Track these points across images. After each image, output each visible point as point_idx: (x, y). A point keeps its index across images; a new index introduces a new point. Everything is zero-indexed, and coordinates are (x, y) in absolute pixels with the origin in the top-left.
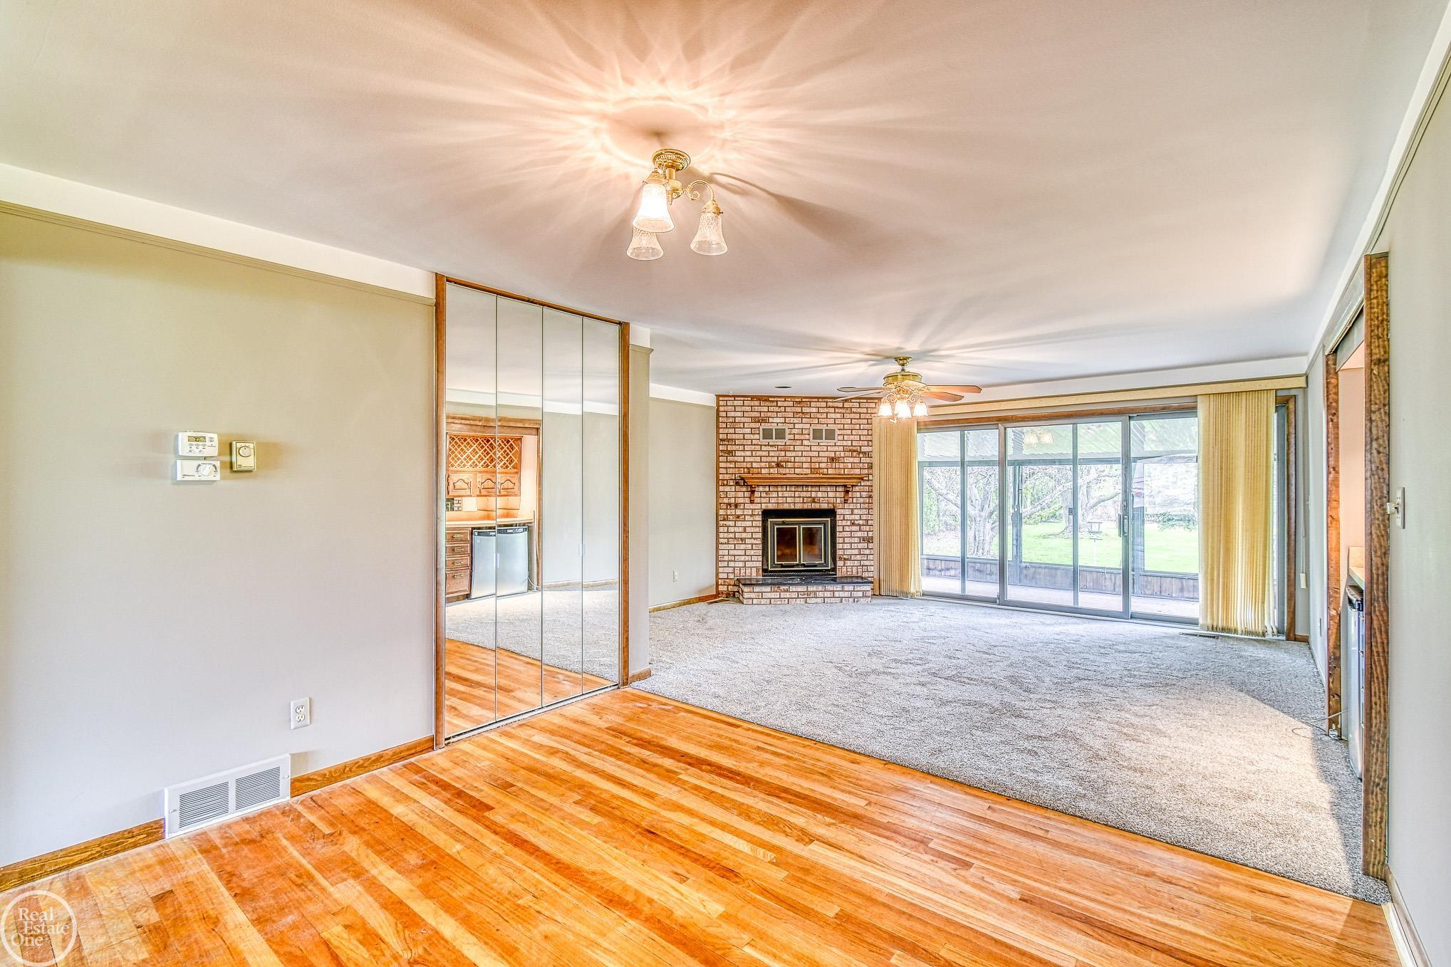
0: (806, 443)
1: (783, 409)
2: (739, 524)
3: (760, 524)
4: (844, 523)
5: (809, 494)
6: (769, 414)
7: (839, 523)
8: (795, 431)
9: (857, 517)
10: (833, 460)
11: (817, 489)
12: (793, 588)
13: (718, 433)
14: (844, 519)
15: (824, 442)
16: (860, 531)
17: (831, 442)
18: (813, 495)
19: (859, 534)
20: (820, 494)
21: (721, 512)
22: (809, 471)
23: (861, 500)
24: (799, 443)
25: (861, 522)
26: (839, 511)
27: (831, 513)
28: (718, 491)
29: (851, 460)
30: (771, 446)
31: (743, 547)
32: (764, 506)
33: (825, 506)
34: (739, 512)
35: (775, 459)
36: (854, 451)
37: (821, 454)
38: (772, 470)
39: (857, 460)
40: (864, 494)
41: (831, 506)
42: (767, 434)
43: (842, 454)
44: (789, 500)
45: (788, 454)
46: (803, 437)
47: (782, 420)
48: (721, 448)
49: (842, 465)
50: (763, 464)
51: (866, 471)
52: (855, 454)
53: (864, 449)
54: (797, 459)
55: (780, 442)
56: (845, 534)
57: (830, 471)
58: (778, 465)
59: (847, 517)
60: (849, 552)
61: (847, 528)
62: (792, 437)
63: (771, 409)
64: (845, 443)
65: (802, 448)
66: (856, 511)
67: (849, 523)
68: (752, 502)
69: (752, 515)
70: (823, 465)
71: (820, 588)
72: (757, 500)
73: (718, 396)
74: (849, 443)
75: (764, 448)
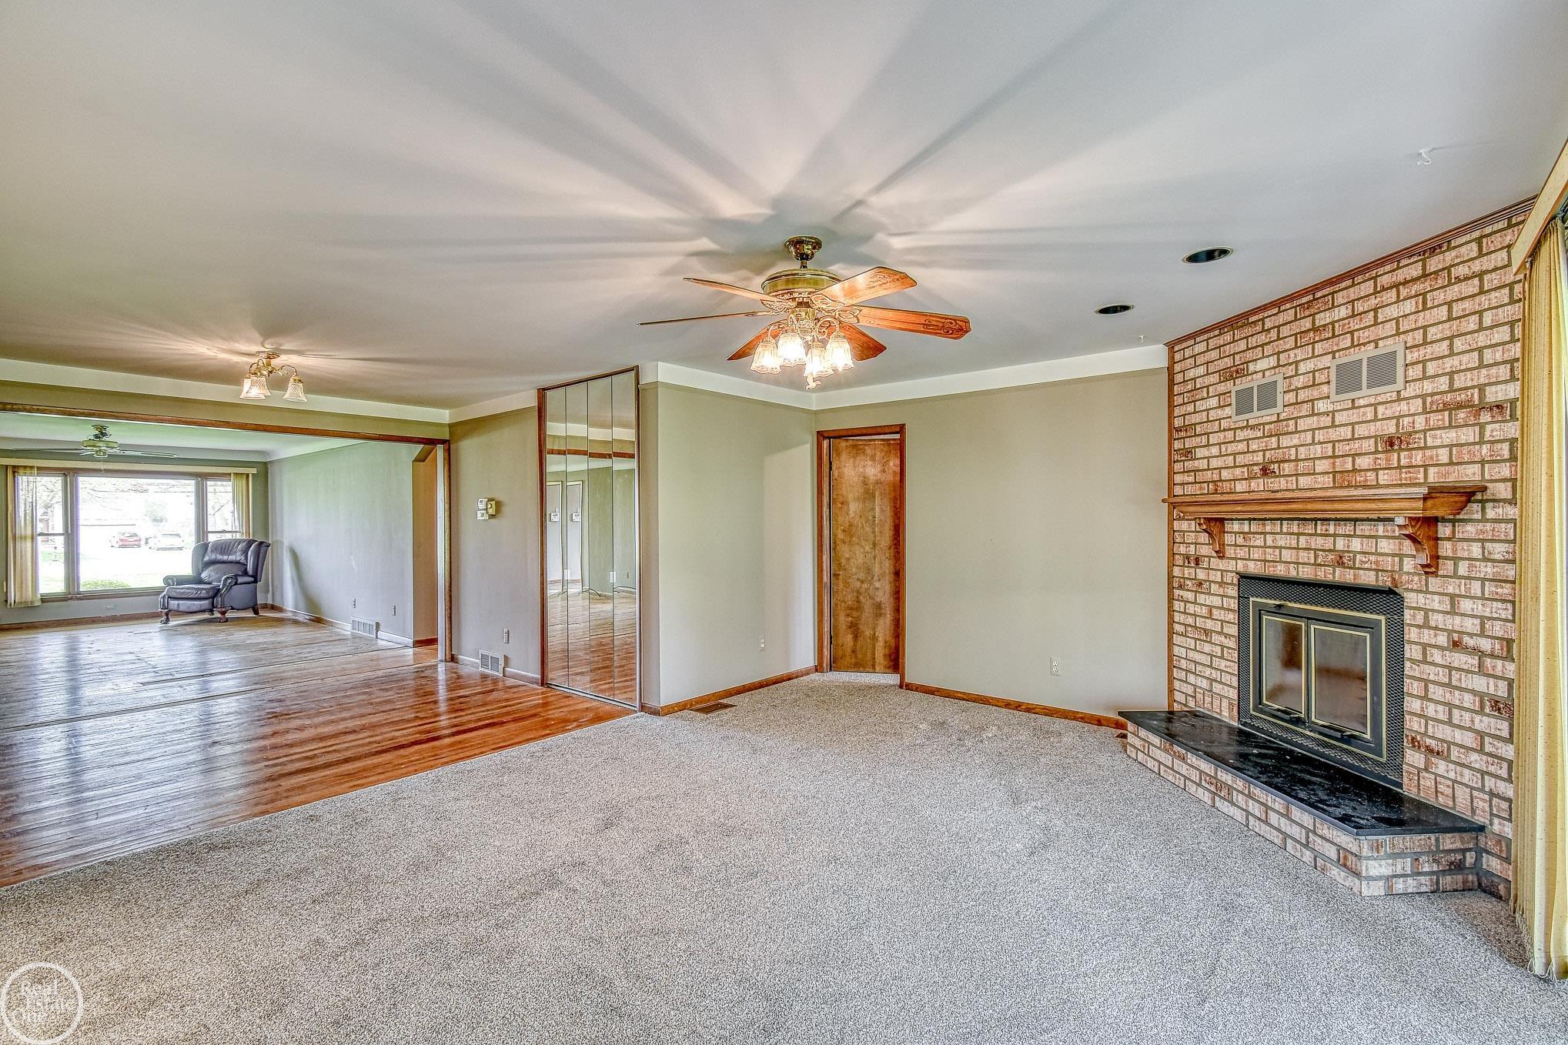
0: (1321, 406)
1: (1273, 334)
2: (1201, 598)
3: (1234, 604)
4: (1427, 636)
5: (1329, 545)
6: (1249, 355)
7: (1411, 634)
8: (1299, 381)
9: (1472, 625)
10: (1390, 443)
11: (1348, 528)
12: (1192, 758)
13: (1171, 417)
14: (1426, 625)
15: (1365, 395)
16: (1481, 671)
17: (1387, 392)
18: (1340, 544)
19: (1479, 683)
20: (1356, 545)
21: (1177, 571)
22: (1328, 480)
23: (1488, 570)
24: (1305, 409)
25: (1486, 645)
26: (1411, 598)
27: (1388, 597)
28: (1172, 531)
29: (1450, 436)
30: (1252, 428)
31: (1207, 648)
32: (1240, 566)
33: (1368, 579)
34: (1201, 575)
35: (1259, 458)
36: (1460, 406)
37: (1361, 430)
38: (1253, 484)
39: (1469, 435)
40: (1499, 550)
41: (1385, 581)
42: (1244, 403)
43: (1420, 422)
44: (1287, 555)
45: (1285, 441)
46: (1315, 393)
47: (1273, 361)
48: (1177, 445)
49: (1418, 458)
50: (1238, 471)
51: (1505, 471)
52: (1462, 415)
53: (1494, 395)
54: (1303, 453)
55: (1268, 416)
56: (1431, 673)
57: (1384, 478)
58: (1265, 472)
59: (1436, 619)
60: (1444, 732)
61: (1437, 656)
62: (1290, 397)
63: (1253, 341)
64: (1428, 387)
65: (1313, 422)
66: (1466, 605)
67: (1442, 639)
68: (1221, 554)
69: (1222, 584)
70: (1363, 462)
72: (1230, 552)
73: (1171, 346)
74: (1443, 384)
75: (1241, 435)
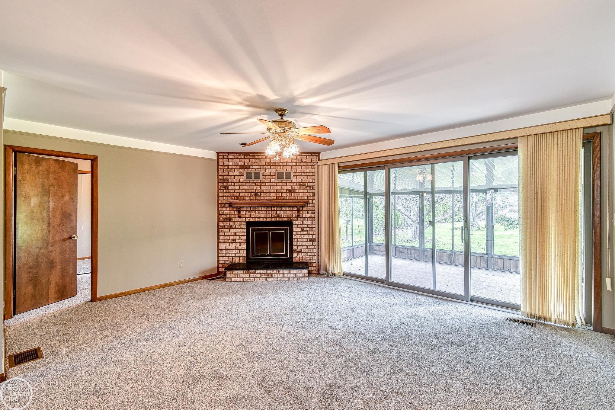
0: (273, 181)
1: (258, 160)
2: (232, 230)
3: (245, 230)
4: (297, 229)
5: (275, 212)
6: (250, 164)
7: (294, 230)
8: (267, 174)
9: (306, 226)
10: (290, 191)
11: (280, 209)
13: (218, 175)
14: (297, 227)
15: (284, 180)
16: (308, 234)
17: (289, 180)
18: (278, 212)
19: (307, 236)
20: (282, 212)
21: (221, 223)
22: (275, 198)
23: (308, 216)
24: (269, 181)
25: (308, 229)
26: (294, 223)
27: (289, 223)
28: (218, 211)
29: (302, 191)
30: (252, 183)
31: (234, 244)
32: (247, 220)
33: (285, 219)
34: (231, 223)
35: (254, 191)
36: (304, 185)
37: (283, 187)
38: (252, 198)
39: (305, 191)
40: (310, 212)
41: (289, 219)
42: (249, 176)
43: (296, 188)
44: (263, 216)
45: (262, 188)
46: (271, 177)
47: (258, 167)
48: (220, 184)
49: (296, 194)
50: (246, 194)
51: (311, 198)
52: (304, 187)
53: (310, 184)
54: (268, 191)
55: (257, 180)
56: (298, 237)
57: (288, 198)
58: (256, 194)
59: (299, 226)
60: (301, 247)
61: (299, 233)
62: (264, 177)
63: (251, 160)
64: (298, 181)
65: (271, 184)
66: (305, 222)
67: (300, 230)
68: (240, 217)
69: (240, 225)
70: (283, 194)
71: (275, 271)
72: (243, 216)
73: (218, 153)
74: (300, 181)
75: (247, 184)
